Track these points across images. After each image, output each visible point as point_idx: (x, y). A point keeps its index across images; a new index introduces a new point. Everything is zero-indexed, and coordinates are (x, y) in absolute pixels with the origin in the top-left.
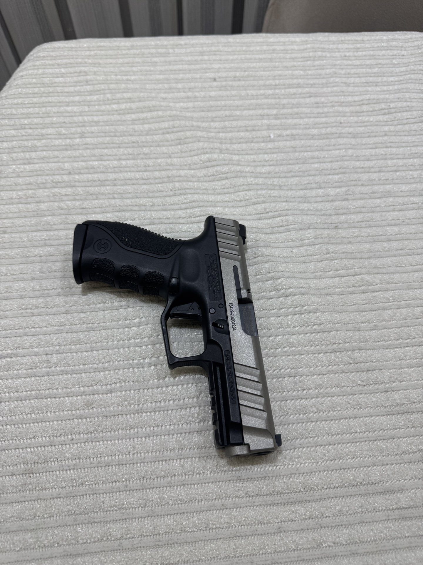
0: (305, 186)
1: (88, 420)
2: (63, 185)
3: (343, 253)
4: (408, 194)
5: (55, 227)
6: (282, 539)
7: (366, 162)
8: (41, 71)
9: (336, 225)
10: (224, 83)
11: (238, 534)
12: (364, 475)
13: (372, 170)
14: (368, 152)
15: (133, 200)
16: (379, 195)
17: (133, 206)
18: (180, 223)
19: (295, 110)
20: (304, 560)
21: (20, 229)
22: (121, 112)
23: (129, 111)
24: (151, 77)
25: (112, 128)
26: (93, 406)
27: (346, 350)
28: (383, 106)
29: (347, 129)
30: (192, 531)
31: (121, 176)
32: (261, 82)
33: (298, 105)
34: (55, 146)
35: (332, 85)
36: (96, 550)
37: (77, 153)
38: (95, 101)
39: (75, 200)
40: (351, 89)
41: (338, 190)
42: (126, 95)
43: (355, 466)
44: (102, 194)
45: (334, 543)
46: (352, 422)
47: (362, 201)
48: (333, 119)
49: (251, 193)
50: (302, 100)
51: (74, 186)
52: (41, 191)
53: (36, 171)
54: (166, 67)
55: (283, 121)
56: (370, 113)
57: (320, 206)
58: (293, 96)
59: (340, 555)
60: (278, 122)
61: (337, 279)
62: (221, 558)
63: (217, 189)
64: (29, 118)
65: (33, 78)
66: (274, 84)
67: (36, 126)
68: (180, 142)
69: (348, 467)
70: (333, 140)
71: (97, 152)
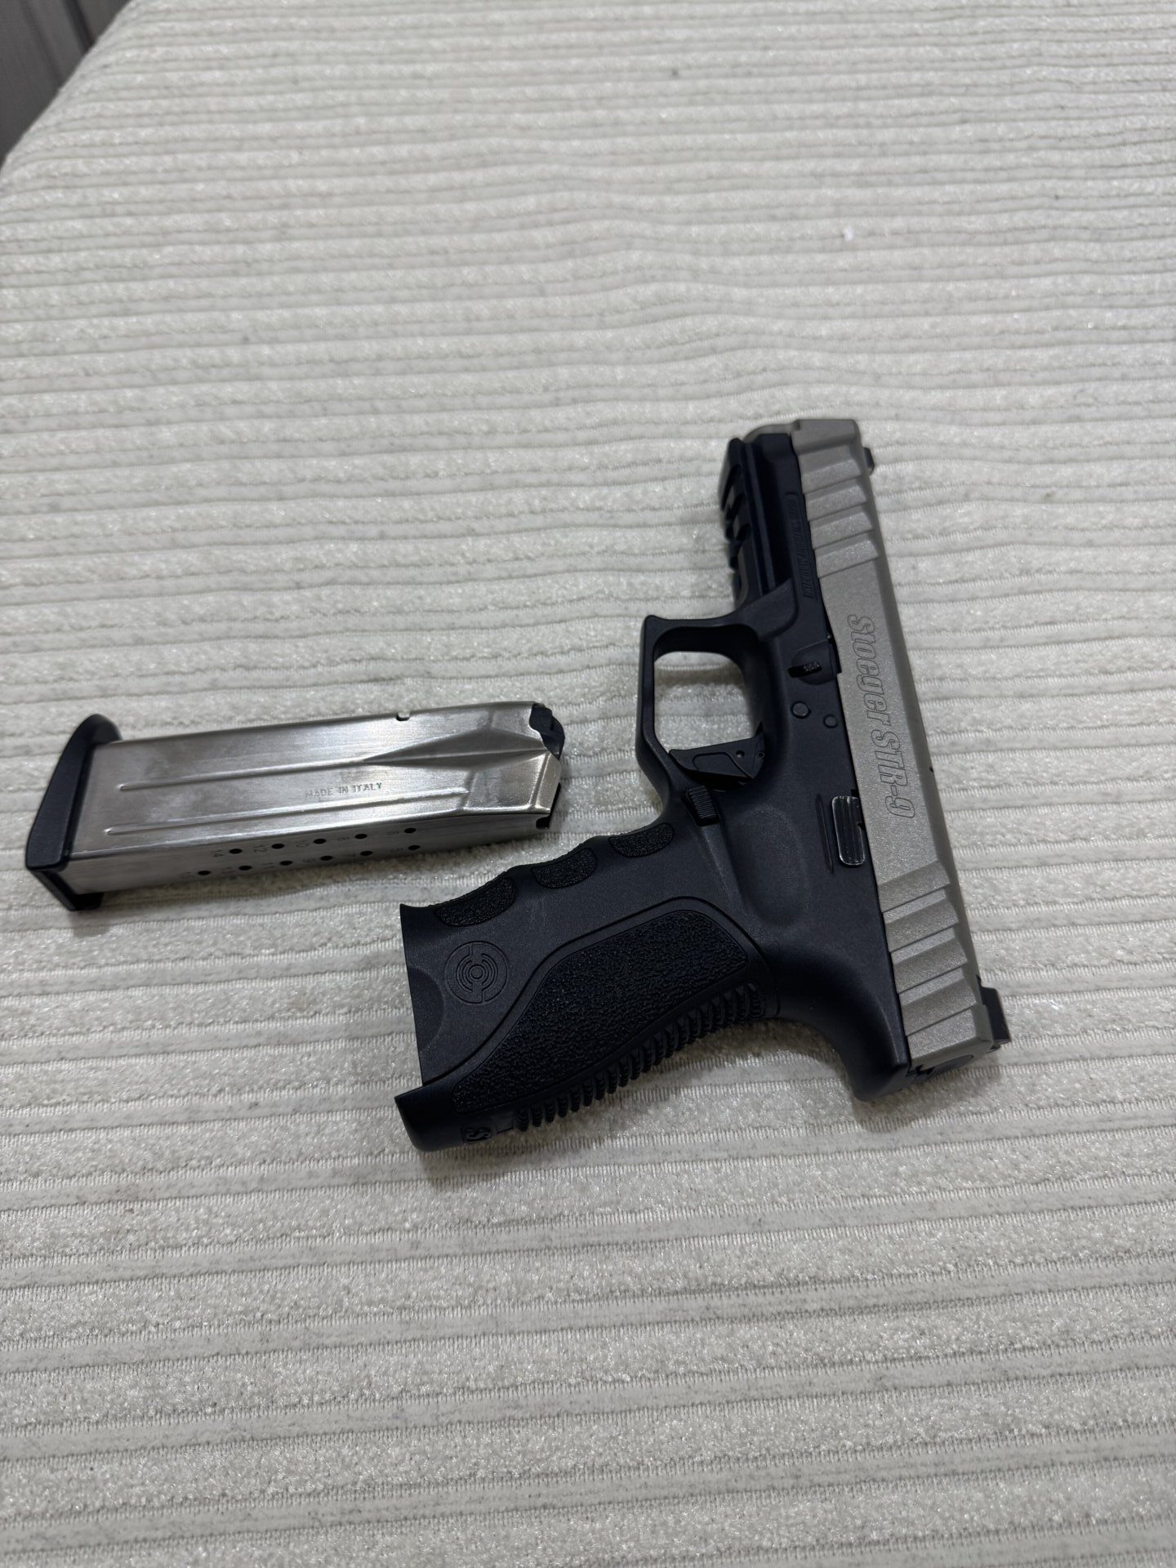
0: (951, 377)
1: (304, 1049)
2: (225, 372)
3: (1072, 572)
5: (202, 492)
6: (890, 1411)
7: (1135, 311)
8: (160, 51)
9: (1048, 491)
10: (702, 84)
11: (753, 1393)
12: (1138, 1229)
13: (1155, 334)
14: (1140, 282)
15: (431, 418)
17: (431, 434)
18: (571, 485)
19: (917, 160)
20: (954, 1473)
21: (100, 499)
22: (398, 167)
23: (424, 165)
24: (484, 68)
25: (369, 213)
26: (316, 1008)
27: (1078, 861)
29: (1076, 214)
30: (614, 1381)
31: (397, 346)
32: (814, 81)
33: (926, 147)
34: (202, 263)
35: (1027, 87)
36: (326, 1428)
37: (267, 284)
38: (319, 136)
39: (262, 416)
40: (1085, 100)
41: (1050, 391)
42: (410, 121)
43: (1108, 1201)
44: (340, 399)
45: (1047, 1427)
46: (1098, 1071)
47: (1125, 425)
48: (1030, 188)
50: (937, 133)
51: (258, 378)
52: (161, 390)
53: (147, 334)
54: (531, 38)
55: (880, 191)
56: (1144, 170)
57: (997, 436)
58: (911, 121)
59: (1066, 1461)
60: (866, 194)
61: (1051, 651)
62: (702, 1462)
63: (683, 384)
64: (125, 184)
65: (137, 72)
66: (853, 84)
67: (147, 207)
68: (570, 249)
69: (1086, 1202)
70: (1032, 247)
71: (326, 280)
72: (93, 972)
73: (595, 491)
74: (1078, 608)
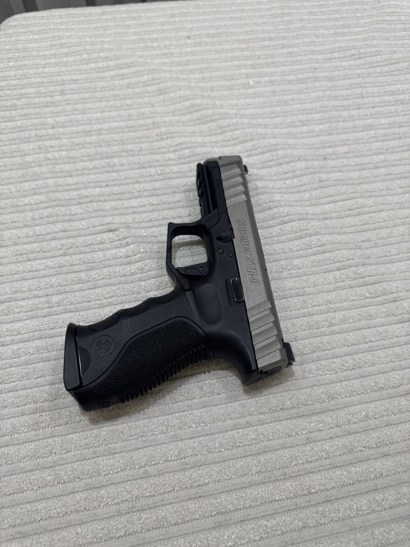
0: (289, 124)
2: (47, 138)
3: (335, 180)
4: (388, 126)
5: (43, 176)
6: (313, 449)
7: (344, 101)
8: (13, 38)
9: (325, 156)
10: (198, 40)
11: (267, 449)
12: (385, 381)
13: (352, 107)
14: (345, 92)
15: (120, 147)
16: (361, 129)
17: (120, 152)
18: (170, 165)
19: (270, 60)
21: (7, 181)
22: (100, 70)
23: (108, 69)
24: (126, 39)
25: (92, 85)
27: (350, 267)
28: (353, 52)
29: (322, 73)
30: (219, 452)
31: (106, 126)
32: (234, 38)
33: (273, 56)
34: (35, 104)
35: (302, 37)
37: (59, 109)
38: (72, 62)
39: (62, 150)
40: (321, 40)
41: (321, 126)
42: (102, 55)
43: (375, 373)
44: (88, 143)
45: (365, 448)
46: (366, 332)
47: (346, 135)
48: (307, 66)
49: (239, 132)
50: (275, 51)
51: (59, 139)
52: (25, 144)
53: (19, 127)
54: (140, 29)
55: (259, 70)
56: (341, 59)
57: (306, 141)
58: (267, 48)
59: (373, 458)
60: (255, 71)
61: (332, 205)
62: (252, 475)
63: (203, 132)
64: (6, 80)
65: (6, 45)
66: (247, 38)
67: (14, 87)
68: (161, 92)
69: (367, 374)
70: (310, 84)
71: (79, 107)
72: (20, 337)
73: (178, 166)
74: (339, 191)
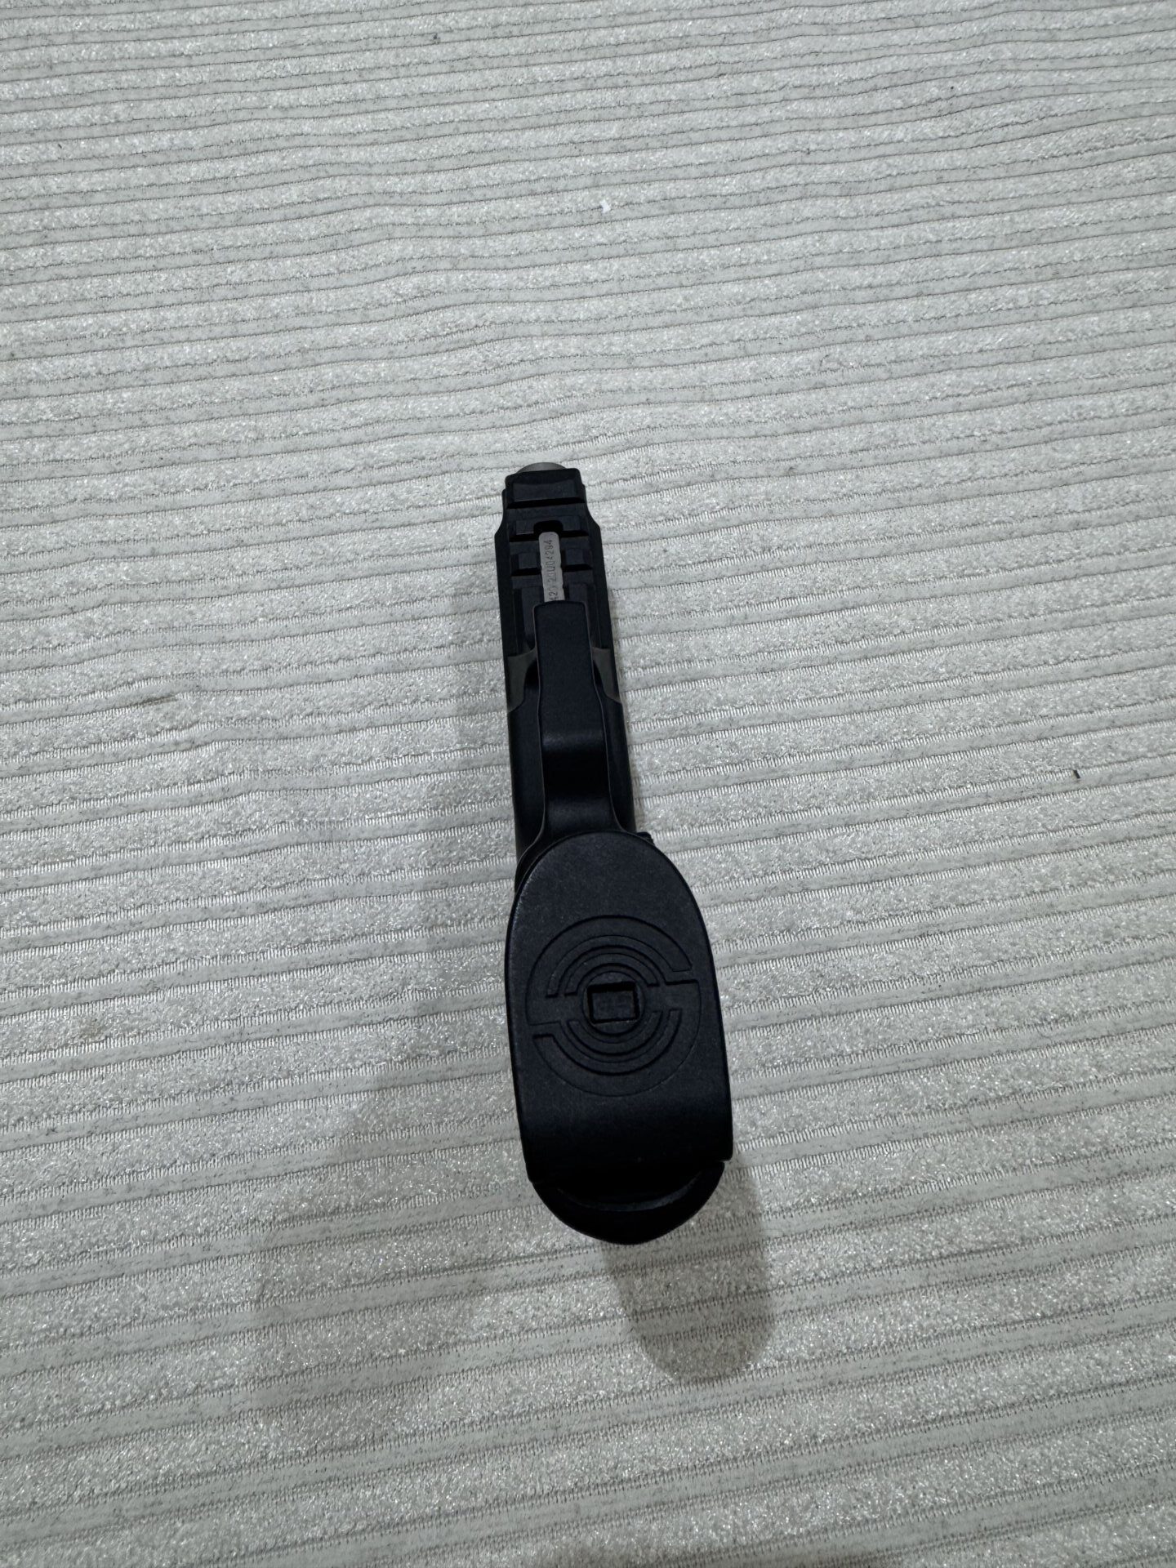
0: (703, 351)
1: (95, 1073)
3: (810, 546)
4: (1001, 356)
7: (881, 269)
9: (792, 463)
10: (463, 48)
11: (516, 1355)
12: (864, 1171)
13: (899, 291)
14: (886, 237)
16: (915, 367)
17: (199, 445)
18: (337, 489)
23: (183, 155)
24: (245, 41)
25: (130, 211)
26: (106, 1033)
27: (813, 829)
28: (933, 90)
29: (827, 168)
30: (391, 1357)
32: (574, 39)
33: (682, 106)
35: (785, 33)
38: (77, 126)
39: (31, 437)
40: (841, 42)
41: (798, 359)
43: (838, 1147)
44: (110, 415)
46: (829, 1028)
47: (867, 389)
48: (784, 143)
49: (546, 383)
50: (694, 89)
51: (26, 397)
55: (637, 156)
56: (895, 116)
57: (745, 410)
58: (669, 77)
59: (797, 1389)
60: (624, 161)
61: (790, 625)
62: (472, 1423)
63: (445, 376)
68: (334, 242)
69: (818, 1150)
70: (784, 206)
73: (360, 494)
